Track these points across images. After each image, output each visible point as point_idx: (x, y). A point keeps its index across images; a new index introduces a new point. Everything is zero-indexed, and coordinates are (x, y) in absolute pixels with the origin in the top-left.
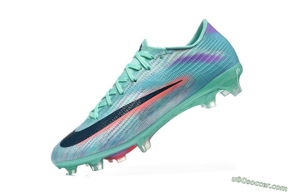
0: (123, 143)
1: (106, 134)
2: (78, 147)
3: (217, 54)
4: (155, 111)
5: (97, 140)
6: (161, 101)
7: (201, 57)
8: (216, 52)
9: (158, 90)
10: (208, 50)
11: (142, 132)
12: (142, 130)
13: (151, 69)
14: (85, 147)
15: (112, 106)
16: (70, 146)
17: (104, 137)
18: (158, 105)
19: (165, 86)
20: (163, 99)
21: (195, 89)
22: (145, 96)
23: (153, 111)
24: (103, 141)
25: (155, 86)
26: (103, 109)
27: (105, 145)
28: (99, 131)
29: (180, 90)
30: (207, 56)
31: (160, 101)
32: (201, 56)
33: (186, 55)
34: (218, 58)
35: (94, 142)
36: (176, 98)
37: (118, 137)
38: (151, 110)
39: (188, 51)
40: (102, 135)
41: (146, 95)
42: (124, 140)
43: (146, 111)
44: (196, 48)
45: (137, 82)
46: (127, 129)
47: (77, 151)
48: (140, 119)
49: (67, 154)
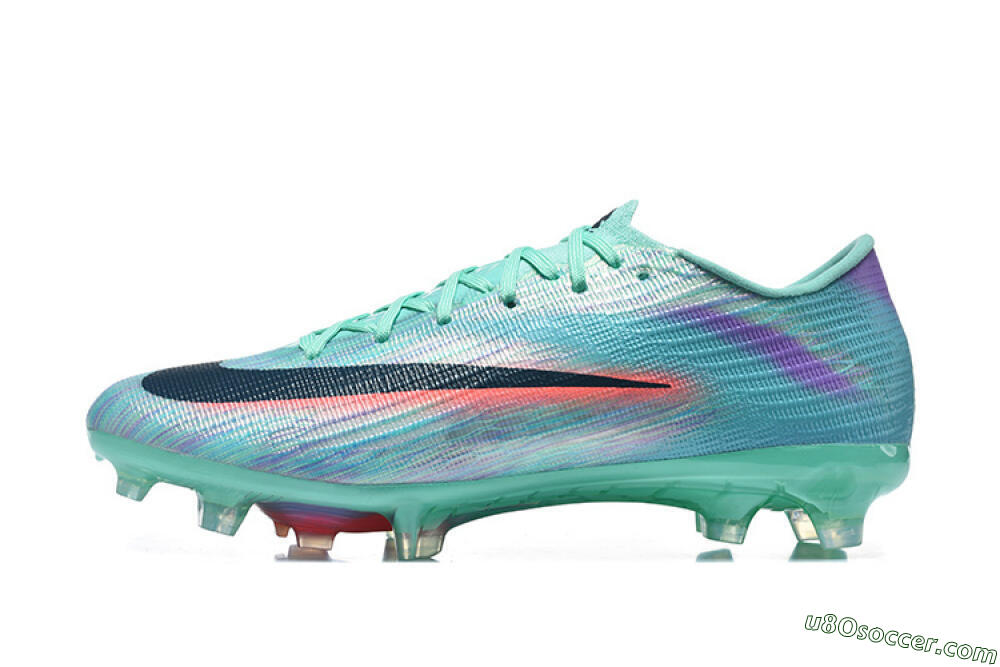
0: (344, 481)
1: (307, 420)
2: (190, 414)
3: (842, 371)
4: (515, 438)
5: (267, 424)
6: (558, 416)
7: (780, 346)
8: (842, 361)
9: (568, 374)
10: (818, 340)
11: (432, 482)
12: (437, 477)
13: (586, 293)
14: (215, 427)
15: (386, 343)
16: (169, 397)
17: (293, 427)
18: (537, 421)
19: (599, 371)
20: (567, 412)
21: (698, 441)
22: (513, 367)
23: (509, 432)
24: (284, 438)
25: (564, 352)
26: (354, 337)
27: (283, 456)
28: (289, 399)
29: (643, 417)
30: (802, 354)
31: (553, 413)
32: (784, 341)
33: (732, 310)
34: (837, 381)
35: (251, 424)
36: (612, 436)
37: (341, 452)
38: (506, 425)
39: (747, 299)
40: (293, 416)
41: (518, 366)
42: (355, 474)
43: (486, 422)
44: (781, 308)
45: (514, 309)
46: (387, 445)
47: (178, 425)
48: (451, 435)
49: (144, 418)
